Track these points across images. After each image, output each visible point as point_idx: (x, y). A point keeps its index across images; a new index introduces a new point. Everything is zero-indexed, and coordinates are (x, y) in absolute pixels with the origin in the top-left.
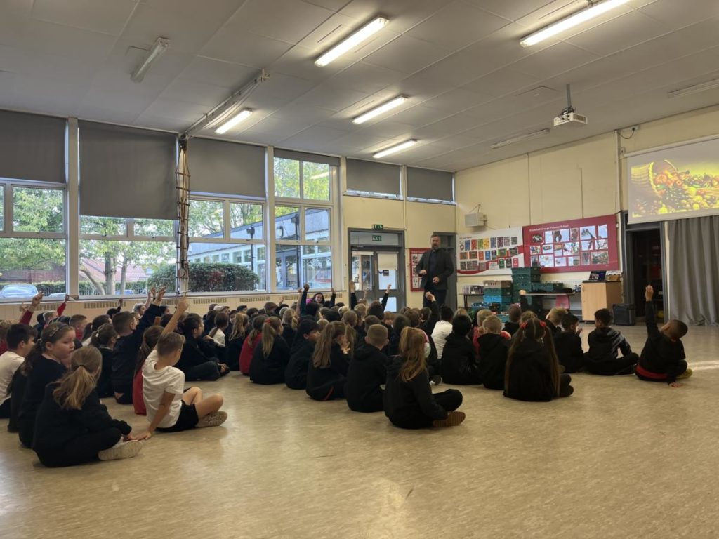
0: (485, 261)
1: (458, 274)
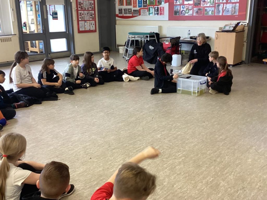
0: (138, 8)
1: (117, 18)
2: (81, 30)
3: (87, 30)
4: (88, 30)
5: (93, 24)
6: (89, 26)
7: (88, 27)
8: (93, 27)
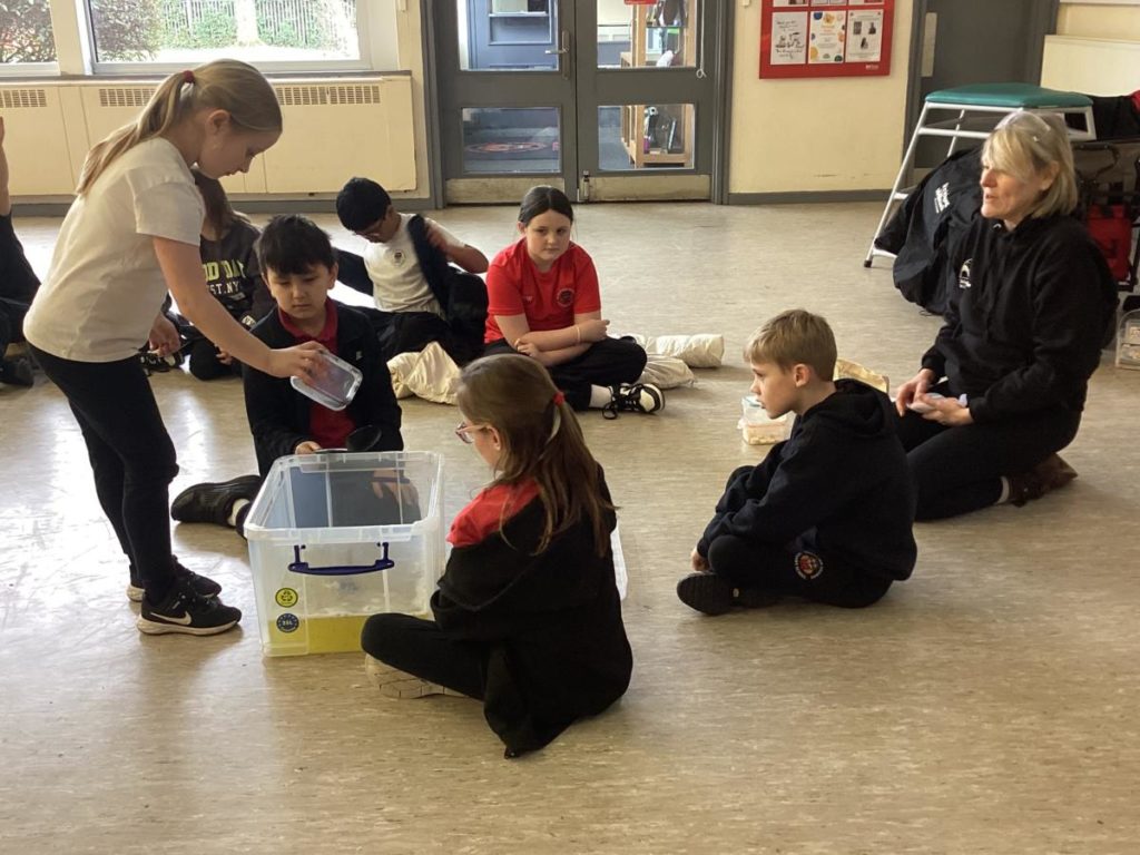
2: (777, 58)
3: (821, 60)
4: (832, 60)
5: (873, 31)
6: (835, 39)
7: (833, 46)
8: (864, 44)
